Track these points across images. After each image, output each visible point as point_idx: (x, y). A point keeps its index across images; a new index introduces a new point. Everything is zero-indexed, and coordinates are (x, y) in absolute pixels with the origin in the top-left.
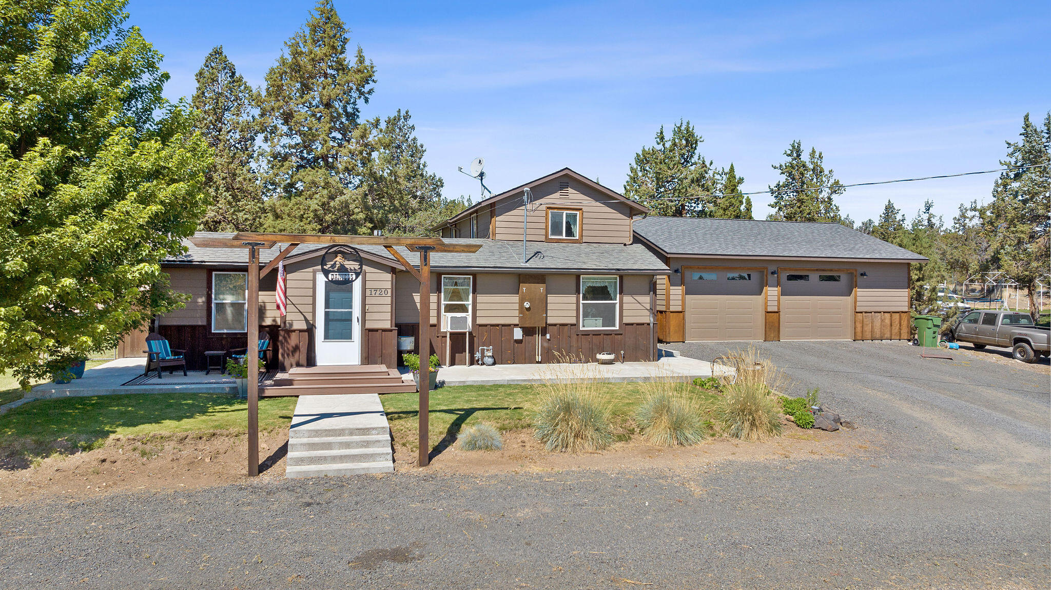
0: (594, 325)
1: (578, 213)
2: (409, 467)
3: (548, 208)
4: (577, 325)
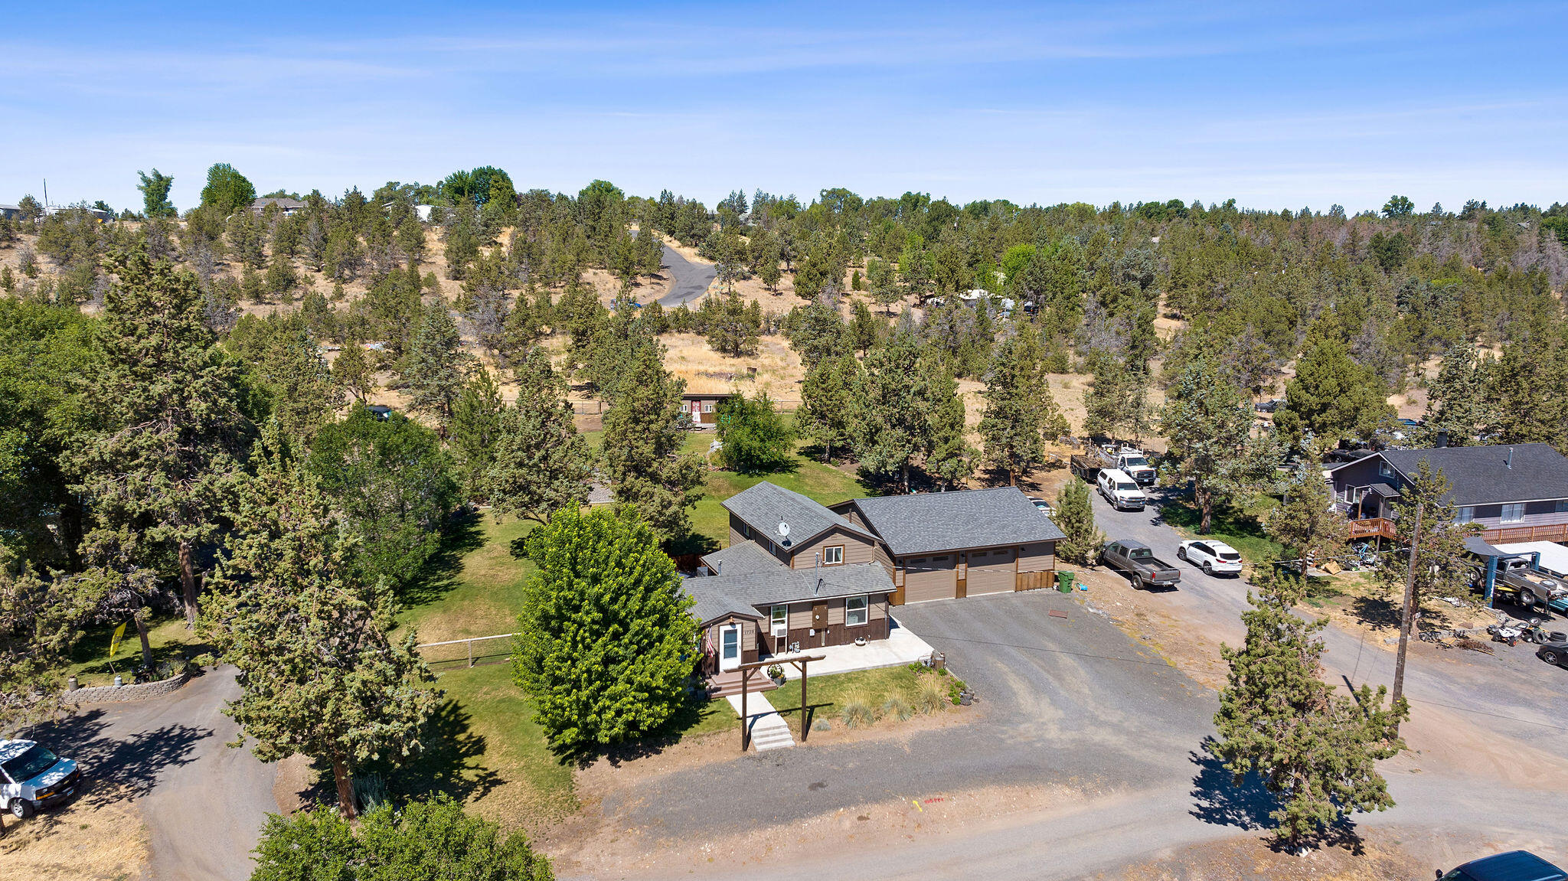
0: (853, 623)
1: (840, 547)
3: (824, 547)
4: (844, 624)
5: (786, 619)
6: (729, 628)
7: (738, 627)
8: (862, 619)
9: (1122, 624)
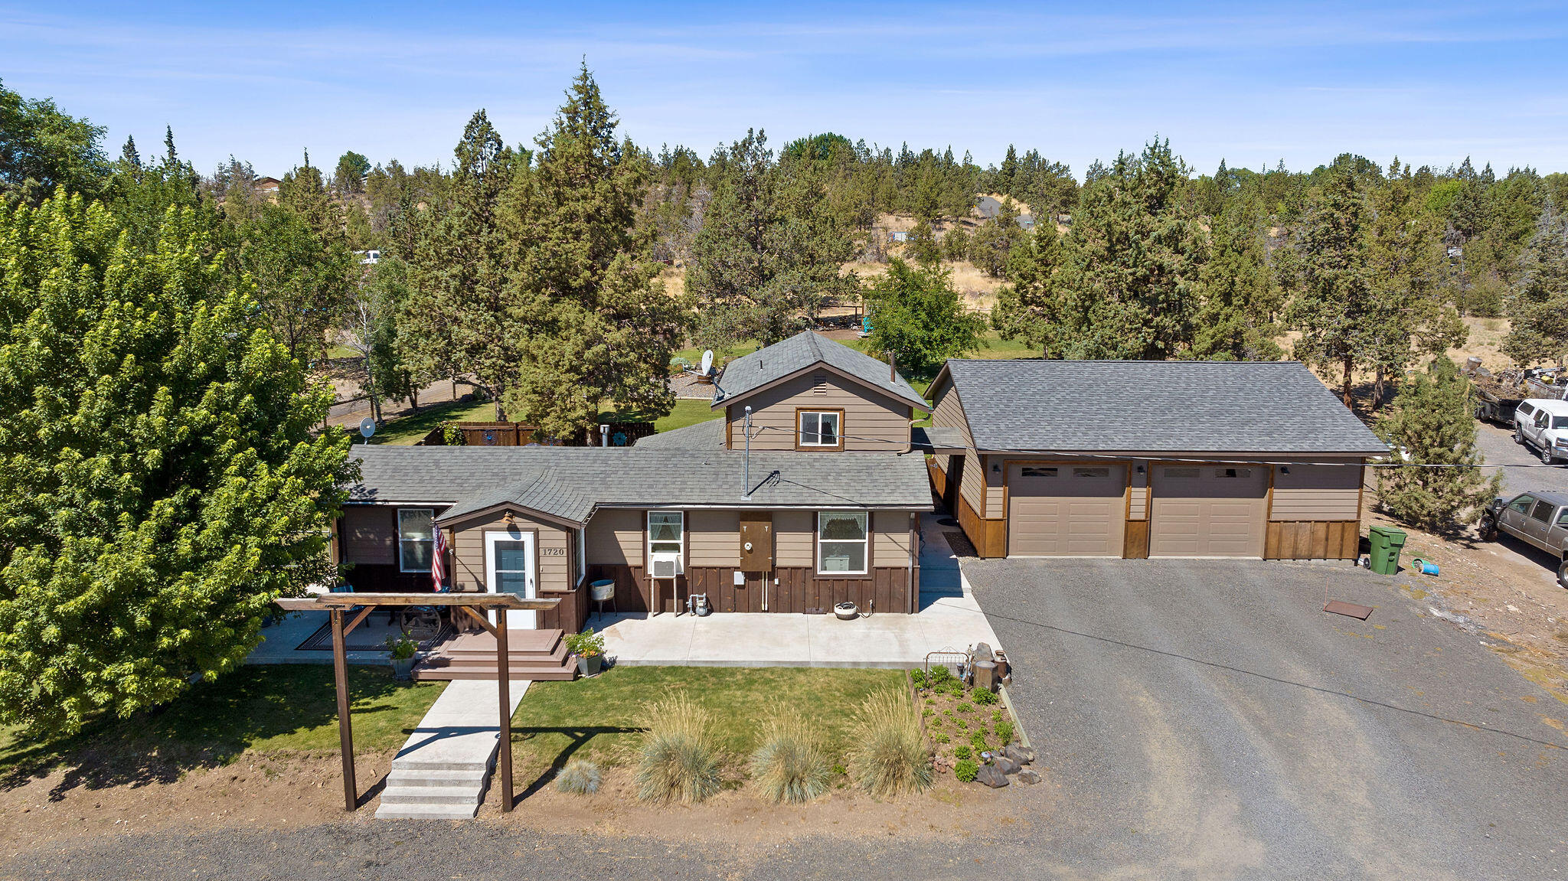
0: (837, 568)
1: (838, 414)
2: (492, 815)
3: (798, 409)
4: (813, 568)
5: (681, 541)
6: (506, 537)
7: (527, 538)
8: (856, 564)
9: (1515, 649)
